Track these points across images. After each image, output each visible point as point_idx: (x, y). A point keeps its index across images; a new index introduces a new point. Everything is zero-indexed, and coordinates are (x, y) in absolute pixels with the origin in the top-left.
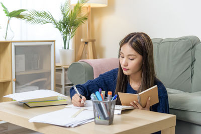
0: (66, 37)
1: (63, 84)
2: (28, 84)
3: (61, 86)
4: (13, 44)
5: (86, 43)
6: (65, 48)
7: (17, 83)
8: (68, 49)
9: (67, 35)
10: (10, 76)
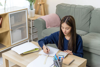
0: (31, 4)
1: (31, 26)
2: (17, 29)
3: (31, 28)
4: (9, 14)
5: (40, 5)
6: (31, 10)
7: (12, 31)
8: (32, 9)
9: (32, 3)
10: (9, 29)
